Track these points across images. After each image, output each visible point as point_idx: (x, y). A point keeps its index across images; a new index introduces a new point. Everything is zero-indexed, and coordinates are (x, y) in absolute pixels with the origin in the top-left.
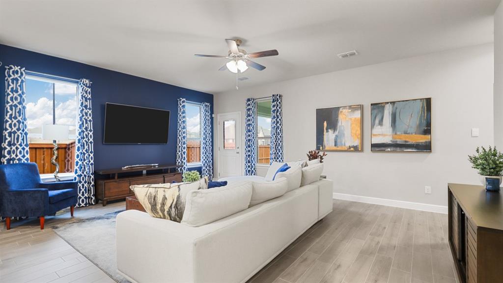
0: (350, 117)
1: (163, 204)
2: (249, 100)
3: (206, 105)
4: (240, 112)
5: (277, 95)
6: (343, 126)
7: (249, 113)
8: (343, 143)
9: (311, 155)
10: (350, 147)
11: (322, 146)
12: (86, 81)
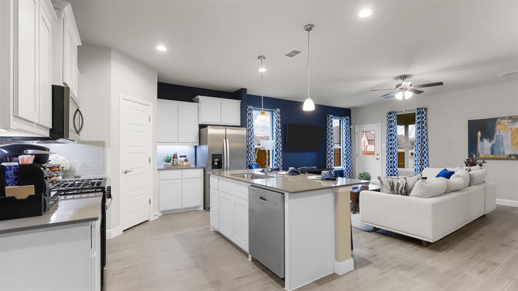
0: (509, 127)
1: (398, 187)
2: (390, 113)
3: (347, 119)
4: (380, 124)
5: (423, 108)
6: (502, 136)
7: (390, 124)
8: (502, 151)
9: (468, 162)
10: (510, 156)
11: (476, 154)
12: (278, 110)
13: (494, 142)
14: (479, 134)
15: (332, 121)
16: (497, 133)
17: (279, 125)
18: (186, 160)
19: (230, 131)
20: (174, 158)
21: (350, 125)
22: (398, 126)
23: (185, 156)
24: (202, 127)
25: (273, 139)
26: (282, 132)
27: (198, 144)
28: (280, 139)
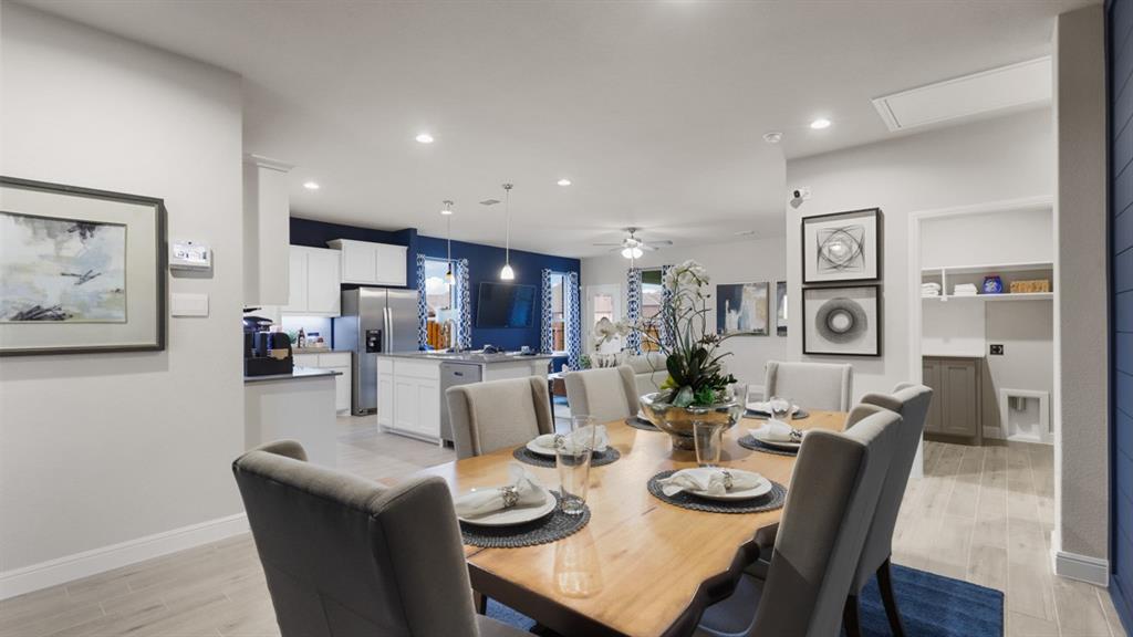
0: (754, 296)
2: (631, 270)
3: (573, 275)
4: (619, 285)
6: (747, 306)
7: (631, 286)
8: (747, 325)
10: (755, 331)
11: (724, 329)
12: (465, 261)
13: (740, 314)
14: (727, 303)
15: (549, 279)
16: (743, 304)
17: (467, 284)
18: (321, 340)
19: (392, 294)
20: (300, 336)
21: (579, 285)
22: (644, 285)
23: (317, 334)
24: (345, 287)
25: (456, 307)
26: (471, 296)
27: (339, 314)
28: (468, 307)
